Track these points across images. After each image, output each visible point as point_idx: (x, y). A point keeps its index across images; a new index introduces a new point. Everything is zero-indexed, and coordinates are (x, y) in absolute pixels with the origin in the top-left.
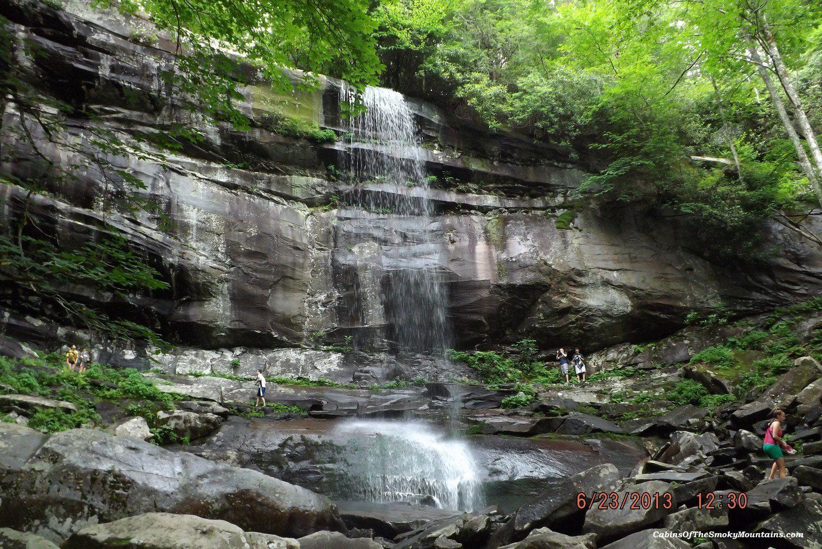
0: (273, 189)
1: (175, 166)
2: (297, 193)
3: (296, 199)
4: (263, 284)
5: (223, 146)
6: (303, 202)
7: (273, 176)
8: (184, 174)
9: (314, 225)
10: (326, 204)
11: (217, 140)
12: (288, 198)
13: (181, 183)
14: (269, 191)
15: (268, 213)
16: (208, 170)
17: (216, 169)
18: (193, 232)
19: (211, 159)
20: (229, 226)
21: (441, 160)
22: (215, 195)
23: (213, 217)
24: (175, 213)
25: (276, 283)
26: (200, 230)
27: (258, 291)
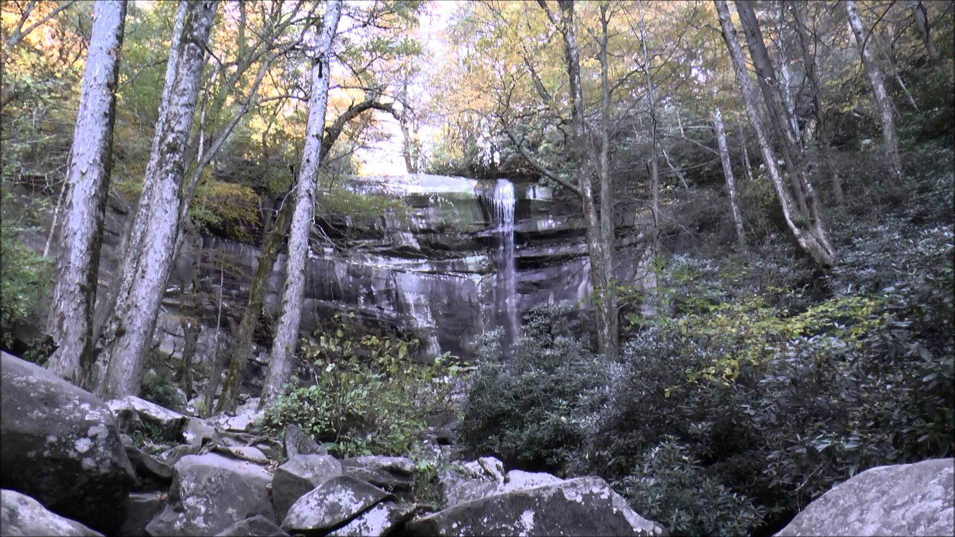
0: (457, 269)
1: (398, 268)
2: (471, 268)
3: (472, 272)
4: (456, 333)
5: (422, 249)
6: (477, 273)
7: (455, 260)
8: (404, 272)
9: (483, 288)
10: (489, 272)
11: (418, 247)
12: (467, 272)
13: (403, 278)
14: (455, 271)
15: (454, 286)
16: (417, 265)
17: (421, 264)
18: (413, 308)
19: (418, 258)
20: (431, 301)
21: (554, 226)
22: (424, 281)
23: (422, 297)
24: (401, 299)
25: (463, 331)
26: (416, 306)
27: (453, 338)
